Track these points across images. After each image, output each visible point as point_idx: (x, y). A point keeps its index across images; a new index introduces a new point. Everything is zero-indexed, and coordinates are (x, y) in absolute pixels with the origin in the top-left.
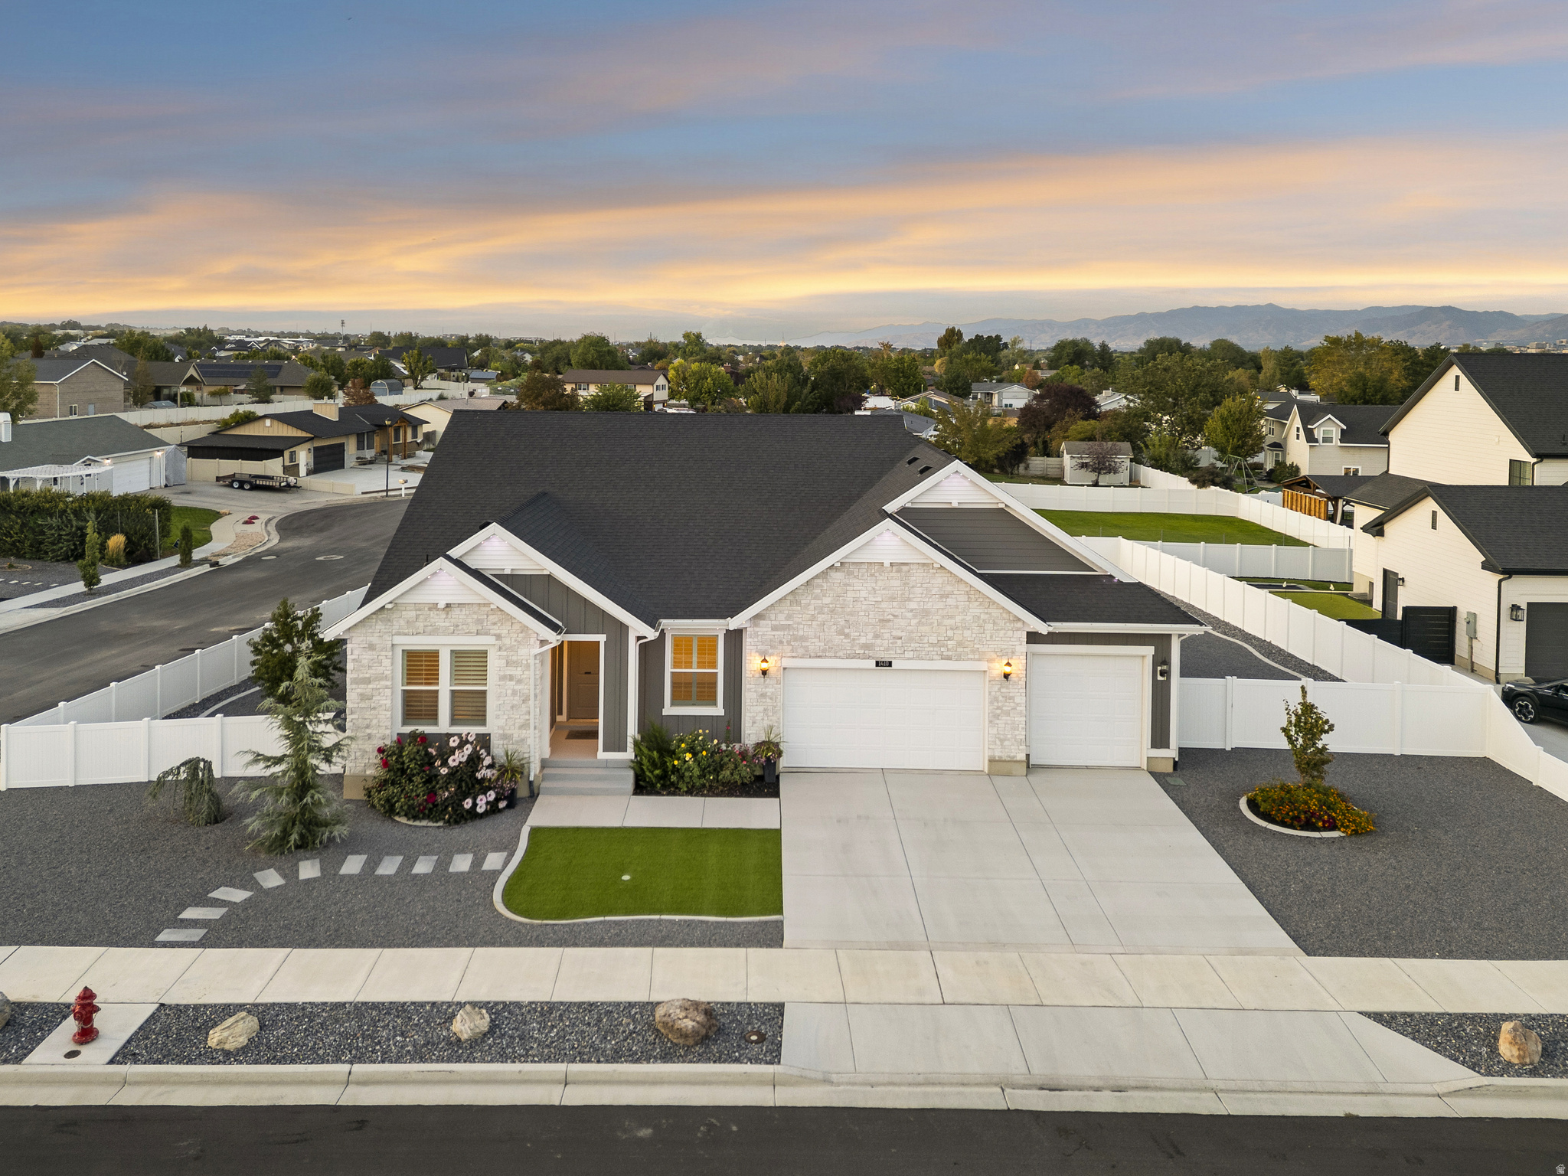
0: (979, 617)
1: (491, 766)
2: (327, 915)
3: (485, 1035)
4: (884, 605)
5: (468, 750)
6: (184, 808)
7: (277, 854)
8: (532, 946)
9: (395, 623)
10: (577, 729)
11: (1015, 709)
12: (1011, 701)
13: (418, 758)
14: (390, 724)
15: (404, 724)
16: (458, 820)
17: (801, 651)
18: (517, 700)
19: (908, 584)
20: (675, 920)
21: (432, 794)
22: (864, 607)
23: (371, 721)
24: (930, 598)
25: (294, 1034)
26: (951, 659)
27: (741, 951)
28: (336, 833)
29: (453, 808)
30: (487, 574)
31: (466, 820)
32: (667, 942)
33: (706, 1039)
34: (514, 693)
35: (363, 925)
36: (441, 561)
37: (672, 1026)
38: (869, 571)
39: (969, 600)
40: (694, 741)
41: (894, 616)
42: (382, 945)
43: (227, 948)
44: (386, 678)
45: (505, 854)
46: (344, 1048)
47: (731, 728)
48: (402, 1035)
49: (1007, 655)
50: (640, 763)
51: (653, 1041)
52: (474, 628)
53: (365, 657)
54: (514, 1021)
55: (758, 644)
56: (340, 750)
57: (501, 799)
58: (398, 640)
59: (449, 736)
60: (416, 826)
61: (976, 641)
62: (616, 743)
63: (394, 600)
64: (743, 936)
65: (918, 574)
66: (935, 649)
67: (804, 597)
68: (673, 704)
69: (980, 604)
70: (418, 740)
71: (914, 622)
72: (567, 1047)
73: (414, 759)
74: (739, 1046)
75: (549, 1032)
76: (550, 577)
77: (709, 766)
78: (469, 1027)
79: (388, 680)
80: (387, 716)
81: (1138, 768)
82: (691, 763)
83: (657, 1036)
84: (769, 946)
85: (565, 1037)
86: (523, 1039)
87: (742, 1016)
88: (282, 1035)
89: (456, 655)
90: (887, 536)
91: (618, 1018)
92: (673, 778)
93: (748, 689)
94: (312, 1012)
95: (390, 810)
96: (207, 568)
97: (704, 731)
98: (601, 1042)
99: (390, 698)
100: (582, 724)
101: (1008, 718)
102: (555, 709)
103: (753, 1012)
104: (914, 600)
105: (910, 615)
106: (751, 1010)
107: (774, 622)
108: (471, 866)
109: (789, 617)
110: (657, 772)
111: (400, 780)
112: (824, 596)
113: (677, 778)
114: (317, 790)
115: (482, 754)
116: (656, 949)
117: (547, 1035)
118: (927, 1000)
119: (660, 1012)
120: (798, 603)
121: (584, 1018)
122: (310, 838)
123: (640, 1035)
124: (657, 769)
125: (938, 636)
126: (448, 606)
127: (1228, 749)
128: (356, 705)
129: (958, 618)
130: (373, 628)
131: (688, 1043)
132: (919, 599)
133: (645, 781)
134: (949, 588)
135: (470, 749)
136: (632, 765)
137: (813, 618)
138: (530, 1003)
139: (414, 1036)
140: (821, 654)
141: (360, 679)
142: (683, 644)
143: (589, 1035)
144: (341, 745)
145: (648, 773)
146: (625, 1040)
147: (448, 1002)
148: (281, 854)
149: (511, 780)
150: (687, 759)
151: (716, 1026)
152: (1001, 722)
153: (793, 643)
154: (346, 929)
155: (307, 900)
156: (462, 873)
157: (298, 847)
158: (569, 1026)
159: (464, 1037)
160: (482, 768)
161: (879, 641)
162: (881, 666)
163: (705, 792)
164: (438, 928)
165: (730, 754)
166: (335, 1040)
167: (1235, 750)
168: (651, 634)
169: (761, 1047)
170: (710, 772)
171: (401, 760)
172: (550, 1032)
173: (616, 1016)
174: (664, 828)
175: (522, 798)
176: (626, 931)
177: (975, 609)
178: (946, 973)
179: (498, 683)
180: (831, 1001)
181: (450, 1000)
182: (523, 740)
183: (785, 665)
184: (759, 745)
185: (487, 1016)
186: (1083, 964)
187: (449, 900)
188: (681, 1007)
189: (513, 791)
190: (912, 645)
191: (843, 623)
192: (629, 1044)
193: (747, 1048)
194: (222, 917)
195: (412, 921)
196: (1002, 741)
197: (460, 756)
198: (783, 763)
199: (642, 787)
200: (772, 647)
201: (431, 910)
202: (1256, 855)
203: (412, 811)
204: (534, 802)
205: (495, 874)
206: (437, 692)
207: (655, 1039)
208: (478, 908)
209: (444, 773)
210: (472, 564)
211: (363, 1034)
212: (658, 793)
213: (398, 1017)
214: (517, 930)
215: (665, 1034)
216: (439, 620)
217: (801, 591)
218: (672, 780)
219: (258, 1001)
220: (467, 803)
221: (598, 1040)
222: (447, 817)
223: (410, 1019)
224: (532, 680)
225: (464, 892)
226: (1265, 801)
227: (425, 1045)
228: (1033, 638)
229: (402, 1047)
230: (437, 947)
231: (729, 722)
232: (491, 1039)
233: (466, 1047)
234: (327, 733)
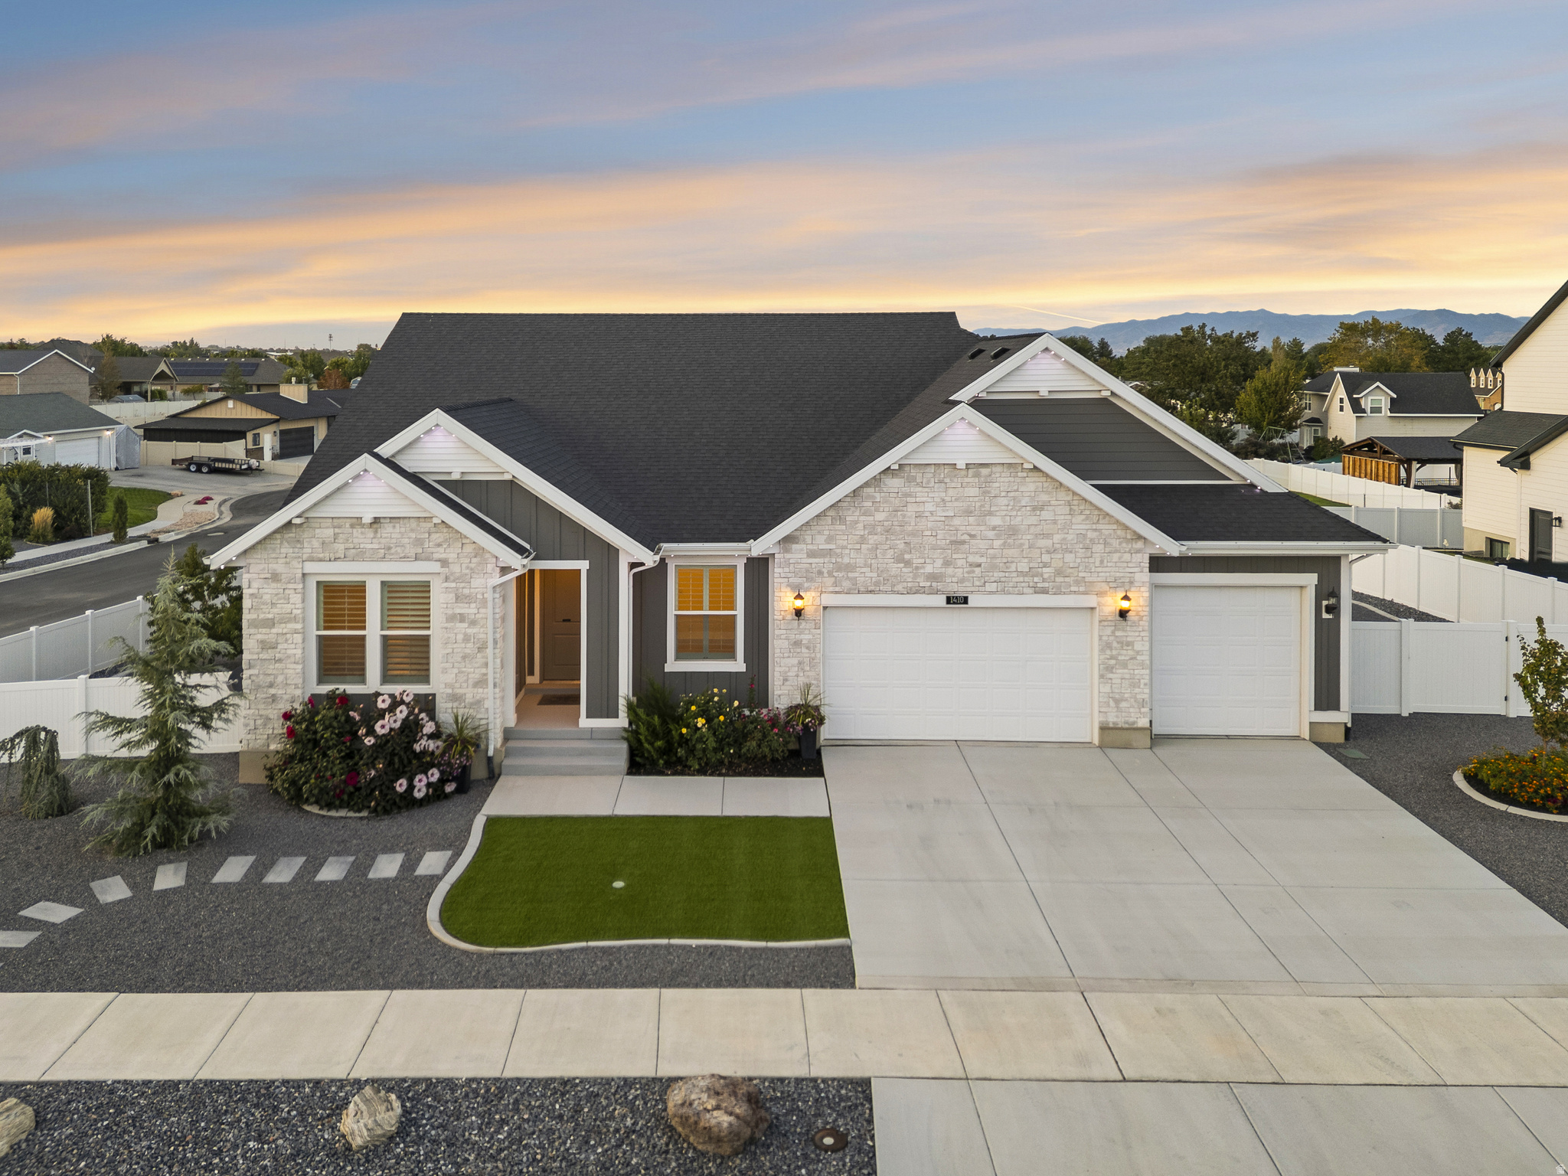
0: (1085, 536)
1: (435, 736)
2: (182, 942)
3: (391, 1138)
4: (957, 521)
5: (402, 712)
6: (22, 795)
7: (129, 855)
8: (479, 987)
9: (306, 545)
10: (552, 693)
11: (1135, 658)
12: (1130, 648)
13: (335, 724)
14: (301, 681)
15: (320, 682)
16: (388, 808)
17: (846, 584)
18: (470, 648)
19: (989, 492)
20: (691, 946)
21: (353, 774)
22: (930, 524)
23: (276, 677)
24: (1019, 510)
25: (86, 1135)
26: (1047, 593)
27: (794, 993)
28: (211, 825)
29: (381, 792)
30: (429, 479)
31: (400, 808)
32: (681, 979)
33: (751, 1144)
34: (467, 639)
35: (230, 957)
36: (365, 460)
37: (696, 1123)
38: (937, 476)
39: (1071, 513)
40: (708, 702)
41: (970, 535)
42: (254, 988)
43: (24, 991)
44: (295, 619)
45: (449, 853)
46: (162, 1161)
47: (755, 687)
48: (259, 1139)
49: (1123, 586)
50: (636, 733)
51: (664, 1148)
52: (411, 551)
53: (266, 591)
54: (441, 1112)
55: (790, 575)
56: (223, 711)
57: (448, 781)
58: (310, 567)
59: (377, 694)
60: (331, 817)
61: (1080, 568)
62: (604, 707)
63: (303, 512)
64: (793, 969)
65: (1002, 480)
66: (1026, 579)
67: (850, 513)
68: (678, 658)
69: (1087, 519)
70: (337, 701)
71: (997, 543)
72: (525, 1159)
73: (331, 726)
74: (805, 1156)
75: (495, 1132)
76: (512, 485)
77: (728, 736)
78: (366, 1126)
79: (298, 622)
80: (297, 671)
81: (1297, 738)
82: (704, 730)
83: (670, 1138)
84: (835, 985)
85: (521, 1140)
86: (453, 1145)
87: (805, 1102)
88: (66, 1138)
89: (390, 589)
90: (961, 428)
91: (608, 1106)
92: (681, 752)
93: (778, 636)
94: (124, 1096)
95: (296, 798)
96: (144, 544)
97: (720, 690)
98: (579, 1148)
99: (301, 646)
100: (559, 686)
101: (1126, 671)
102: (523, 668)
103: (823, 1095)
104: (998, 514)
105: (991, 534)
106: (819, 1091)
107: (810, 547)
108: (399, 871)
109: (830, 539)
110: (659, 743)
111: (311, 755)
112: (877, 510)
113: (686, 752)
114: (186, 765)
115: (422, 719)
116: (664, 990)
117: (492, 1138)
118: (1097, 1073)
119: (675, 1097)
120: (842, 520)
121: (554, 1106)
122: (176, 833)
123: (643, 1136)
124: (657, 738)
125: (1029, 562)
126: (376, 520)
127: (1405, 714)
128: (256, 657)
129: (1057, 538)
130: (278, 551)
131: (721, 1151)
132: (1004, 513)
133: (642, 756)
134: (1044, 497)
135: (405, 713)
136: (625, 735)
137: (863, 540)
138: (470, 1081)
139: (277, 1139)
140: (873, 588)
141: (263, 620)
142: (690, 577)
143: (560, 1137)
144: (226, 704)
145: (646, 745)
146: (619, 1146)
147: (340, 1080)
148: (134, 856)
149: (461, 754)
150: (699, 725)
151: (766, 1120)
152: (1115, 677)
153: (835, 574)
154: (205, 963)
155: (158, 919)
156: (386, 880)
157: (158, 846)
158: (528, 1121)
159: (357, 1142)
160: (421, 738)
161: (950, 571)
162: (954, 603)
163: (724, 771)
164: (340, 960)
165: (755, 720)
166: (149, 1148)
167: (1415, 716)
168: (649, 559)
169: (842, 1159)
170: (730, 745)
171: (313, 728)
172: (497, 1132)
173: (604, 1102)
174: (670, 817)
175: (478, 781)
176: (620, 963)
177: (1080, 524)
178: (1115, 1028)
179: (446, 625)
180: (943, 1076)
181: (344, 1077)
182: (478, 703)
183: (825, 603)
184: (793, 709)
185: (397, 1104)
186: (1324, 1013)
187: (363, 918)
188: (708, 1089)
189: (465, 770)
190: (996, 574)
191: (902, 546)
192: (624, 1153)
193: (819, 1161)
194: (29, 944)
195: (304, 951)
196: (1117, 701)
197: (392, 721)
198: (825, 733)
199: (639, 764)
200: (809, 579)
201: (335, 933)
202: (1510, 848)
203: (326, 797)
204: (493, 786)
205: (434, 880)
206: (363, 638)
207: (667, 1145)
208: (404, 930)
209: (368, 744)
210: (408, 463)
211: (196, 1137)
212: (661, 773)
213: (256, 1106)
214: (458, 962)
215: (683, 1135)
216: (364, 539)
217: (845, 504)
218: (679, 754)
219: (47, 1078)
220: (401, 785)
221: (575, 1145)
222: (373, 804)
223: (276, 1109)
224: (490, 622)
225: (385, 907)
226: (1494, 776)
227: (293, 1157)
228: (1159, 564)
229: (255, 1161)
230: (336, 990)
231: (753, 679)
232: (402, 1145)
233: (359, 1159)
234: (206, 687)
